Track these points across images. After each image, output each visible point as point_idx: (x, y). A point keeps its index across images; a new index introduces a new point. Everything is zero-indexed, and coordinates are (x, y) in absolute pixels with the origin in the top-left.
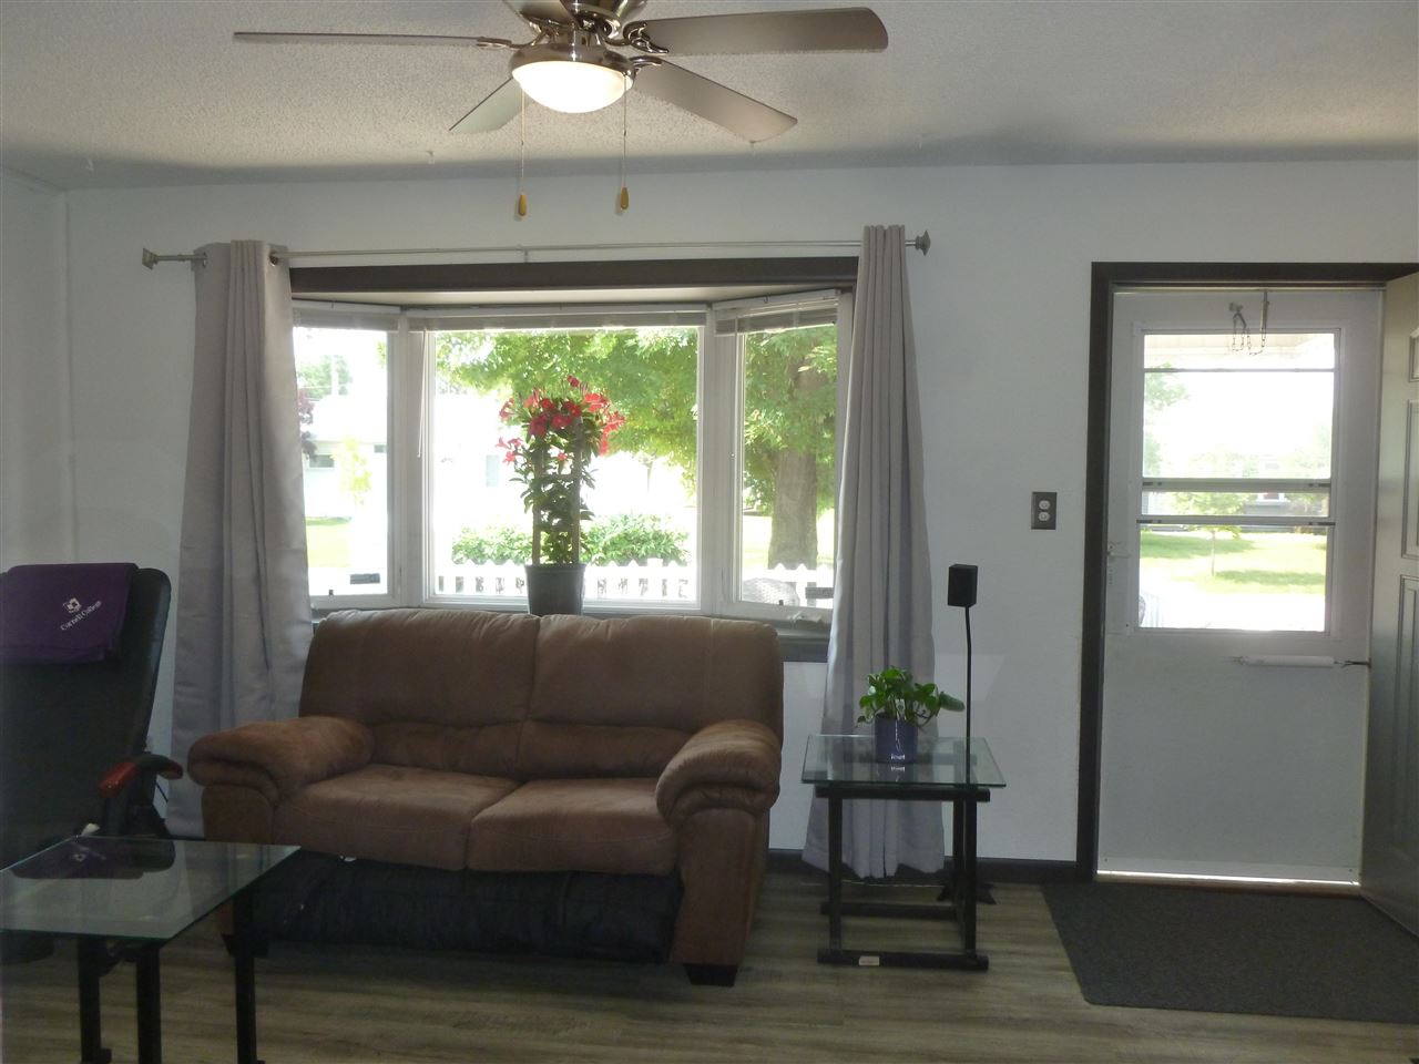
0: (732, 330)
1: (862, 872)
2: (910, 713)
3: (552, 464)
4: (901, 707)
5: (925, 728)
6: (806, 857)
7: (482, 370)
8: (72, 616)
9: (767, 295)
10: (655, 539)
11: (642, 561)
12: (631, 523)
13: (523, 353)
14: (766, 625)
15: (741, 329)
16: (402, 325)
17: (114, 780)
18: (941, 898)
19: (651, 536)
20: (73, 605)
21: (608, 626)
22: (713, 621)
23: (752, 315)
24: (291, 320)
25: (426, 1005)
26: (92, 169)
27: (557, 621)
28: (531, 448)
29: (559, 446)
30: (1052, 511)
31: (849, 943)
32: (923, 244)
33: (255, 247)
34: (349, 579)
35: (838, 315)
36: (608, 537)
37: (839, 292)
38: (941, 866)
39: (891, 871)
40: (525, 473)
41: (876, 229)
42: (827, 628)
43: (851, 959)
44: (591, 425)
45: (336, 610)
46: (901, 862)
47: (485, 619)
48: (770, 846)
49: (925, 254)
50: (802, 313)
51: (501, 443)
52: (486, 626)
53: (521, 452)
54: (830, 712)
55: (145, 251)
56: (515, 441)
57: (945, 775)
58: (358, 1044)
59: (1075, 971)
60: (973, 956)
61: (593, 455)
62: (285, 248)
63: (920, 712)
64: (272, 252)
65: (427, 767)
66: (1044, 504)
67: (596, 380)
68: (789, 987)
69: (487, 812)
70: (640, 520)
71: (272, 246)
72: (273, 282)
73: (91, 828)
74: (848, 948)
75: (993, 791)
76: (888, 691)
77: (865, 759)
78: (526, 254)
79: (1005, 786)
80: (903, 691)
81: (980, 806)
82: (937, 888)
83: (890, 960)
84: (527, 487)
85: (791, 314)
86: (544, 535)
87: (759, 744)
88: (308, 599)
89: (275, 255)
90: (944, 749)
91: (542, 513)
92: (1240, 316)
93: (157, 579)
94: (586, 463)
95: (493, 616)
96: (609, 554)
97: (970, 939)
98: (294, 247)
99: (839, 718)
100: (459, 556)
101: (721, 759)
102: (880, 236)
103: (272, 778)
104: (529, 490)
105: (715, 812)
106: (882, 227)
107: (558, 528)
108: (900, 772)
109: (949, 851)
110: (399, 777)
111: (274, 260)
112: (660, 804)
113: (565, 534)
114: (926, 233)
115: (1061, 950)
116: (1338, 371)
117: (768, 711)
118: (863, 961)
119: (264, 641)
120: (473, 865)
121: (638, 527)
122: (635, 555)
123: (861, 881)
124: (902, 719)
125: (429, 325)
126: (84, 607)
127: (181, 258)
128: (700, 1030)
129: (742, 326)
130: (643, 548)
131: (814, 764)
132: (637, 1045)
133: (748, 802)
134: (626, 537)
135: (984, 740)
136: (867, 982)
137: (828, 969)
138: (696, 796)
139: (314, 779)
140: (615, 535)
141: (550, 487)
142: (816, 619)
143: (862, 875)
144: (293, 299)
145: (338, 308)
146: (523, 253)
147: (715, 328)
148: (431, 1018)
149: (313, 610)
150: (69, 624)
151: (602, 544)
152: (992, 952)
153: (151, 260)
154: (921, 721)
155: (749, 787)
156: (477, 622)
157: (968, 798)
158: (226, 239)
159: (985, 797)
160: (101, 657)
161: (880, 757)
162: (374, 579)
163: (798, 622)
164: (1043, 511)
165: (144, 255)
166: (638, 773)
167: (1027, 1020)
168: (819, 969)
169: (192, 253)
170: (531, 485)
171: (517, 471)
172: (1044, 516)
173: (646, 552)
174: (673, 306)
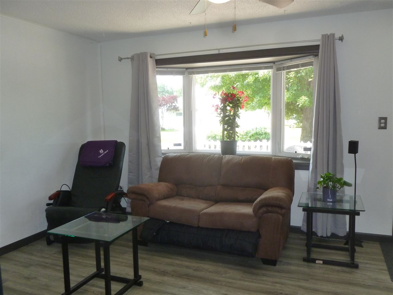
0: (281, 70)
1: (320, 234)
2: (334, 187)
3: (228, 112)
4: (331, 185)
5: (339, 191)
6: (302, 229)
7: (217, 87)
8: (101, 154)
9: (291, 59)
10: (265, 134)
11: (261, 140)
12: (258, 130)
13: (228, 82)
14: (290, 159)
15: (283, 70)
16: (186, 73)
17: (109, 197)
18: (345, 244)
19: (263, 133)
20: (101, 151)
21: (242, 159)
22: (273, 157)
23: (287, 65)
24: (156, 73)
25: (187, 264)
26: (104, 36)
27: (228, 157)
28: (222, 107)
29: (229, 106)
30: (386, 123)
31: (313, 256)
32: (341, 39)
33: (146, 54)
34: (173, 145)
35: (314, 64)
36: (251, 133)
37: (314, 56)
38: (346, 234)
39: (329, 235)
40: (220, 114)
41: (325, 35)
42: (309, 160)
43: (314, 261)
44: (239, 100)
45: (168, 153)
46: (333, 232)
47: (208, 156)
48: (291, 225)
49: (342, 42)
50: (302, 64)
51: (213, 106)
52: (208, 158)
53: (219, 108)
54: (310, 185)
55: (119, 57)
56: (217, 105)
57: (347, 206)
58: (167, 273)
59: (389, 271)
60: (353, 264)
61: (239, 109)
62: (154, 54)
63: (337, 187)
64: (151, 55)
65: (191, 197)
66: (383, 121)
67: (249, 89)
68: (293, 268)
69: (205, 211)
70: (260, 129)
71: (150, 53)
72: (151, 63)
73: (103, 209)
74: (313, 258)
75: (361, 212)
76: (327, 180)
77: (320, 200)
78: (219, 51)
79: (365, 211)
80: (332, 180)
81: (357, 217)
82: (345, 241)
83: (326, 262)
84: (221, 118)
85: (299, 64)
86: (226, 132)
87: (285, 194)
88: (161, 150)
89: (151, 56)
90: (346, 198)
91: (225, 126)
93: (122, 145)
94: (237, 111)
95: (210, 155)
96: (251, 138)
97: (352, 258)
98: (156, 53)
99: (313, 187)
100: (210, 139)
101: (272, 198)
102: (327, 37)
103: (148, 198)
104: (221, 119)
105: (270, 214)
106: (327, 34)
107: (230, 130)
108: (331, 205)
109: (348, 230)
110: (183, 200)
111: (151, 57)
112: (254, 211)
113: (232, 132)
114: (342, 35)
115: (385, 264)
117: (290, 185)
118: (317, 262)
119: (150, 161)
120: (201, 225)
121: (260, 131)
122: (259, 138)
123: (319, 237)
124: (331, 189)
125: (194, 73)
126: (104, 152)
127: (128, 58)
128: (264, 278)
129: (284, 69)
130: (261, 137)
131: (304, 201)
132: (245, 281)
133: (280, 212)
134: (256, 133)
135: (360, 196)
136: (319, 268)
137: (306, 263)
138: (264, 209)
139: (159, 199)
140: (253, 133)
141: (227, 118)
142: (306, 157)
143: (319, 236)
144: (156, 68)
145: (169, 69)
147: (276, 70)
148: (188, 267)
149: (163, 153)
150: (100, 156)
151: (249, 136)
152: (361, 263)
153: (120, 59)
154: (338, 189)
155: (281, 207)
156: (205, 157)
157: (353, 214)
158: (139, 52)
159: (358, 214)
160: (108, 165)
161: (324, 200)
162: (180, 145)
163: (301, 158)
164: (383, 123)
165: (119, 58)
166: (249, 201)
167: (370, 286)
168: (303, 263)
169: (130, 57)
170: (222, 118)
171: (218, 114)
172: (383, 125)
173: (262, 138)
174: (263, 64)
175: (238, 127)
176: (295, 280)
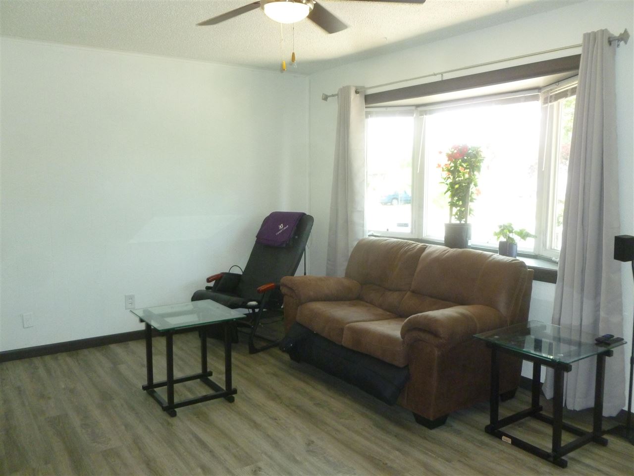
0: (547, 102)
8: (280, 230)
16: (417, 114)
17: (264, 287)
20: (281, 226)
24: (365, 116)
27: (431, 248)
29: (462, 166)
32: (624, 38)
33: (348, 88)
34: (397, 225)
43: (498, 435)
50: (572, 89)
51: (439, 166)
52: (406, 248)
55: (324, 94)
64: (356, 89)
71: (356, 87)
72: (356, 102)
84: (447, 186)
85: (567, 90)
86: (455, 209)
89: (358, 90)
93: (309, 219)
94: (474, 175)
98: (367, 85)
103: (296, 295)
104: (449, 188)
107: (461, 206)
111: (357, 92)
114: (625, 30)
118: (504, 438)
126: (284, 227)
127: (335, 95)
141: (457, 186)
144: (366, 107)
146: (440, 75)
147: (543, 102)
150: (278, 233)
153: (325, 98)
160: (284, 245)
162: (406, 225)
165: (323, 96)
169: (337, 93)
174: (524, 92)
175: (472, 201)
176: (433, 455)
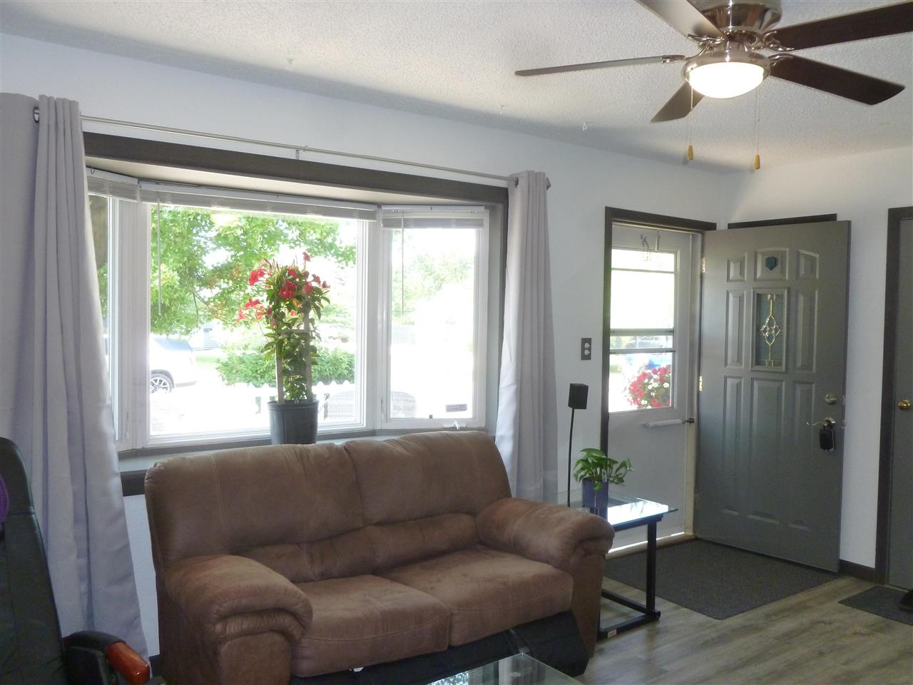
0: (397, 226)
9: (431, 204)
16: (138, 195)
30: (590, 349)
37: (485, 208)
50: (457, 219)
66: (587, 345)
85: (449, 219)
92: (646, 242)
97: (651, 603)
116: (675, 273)
125: (162, 198)
129: (407, 224)
147: (382, 223)
164: (586, 349)
172: (587, 352)
